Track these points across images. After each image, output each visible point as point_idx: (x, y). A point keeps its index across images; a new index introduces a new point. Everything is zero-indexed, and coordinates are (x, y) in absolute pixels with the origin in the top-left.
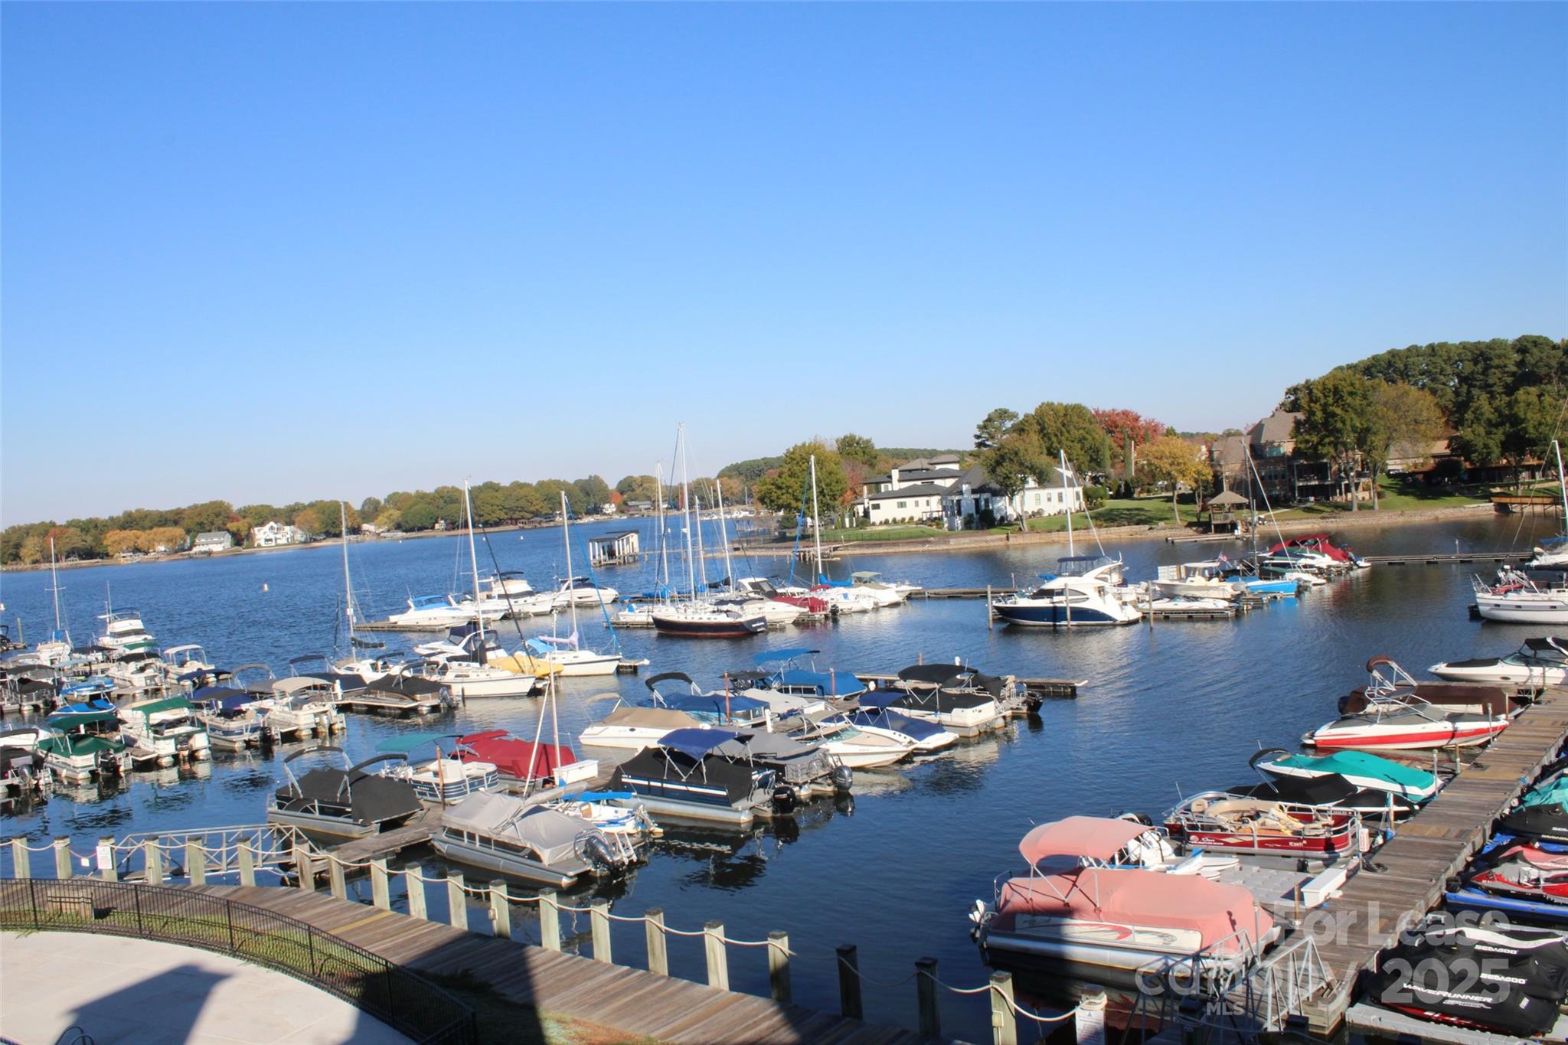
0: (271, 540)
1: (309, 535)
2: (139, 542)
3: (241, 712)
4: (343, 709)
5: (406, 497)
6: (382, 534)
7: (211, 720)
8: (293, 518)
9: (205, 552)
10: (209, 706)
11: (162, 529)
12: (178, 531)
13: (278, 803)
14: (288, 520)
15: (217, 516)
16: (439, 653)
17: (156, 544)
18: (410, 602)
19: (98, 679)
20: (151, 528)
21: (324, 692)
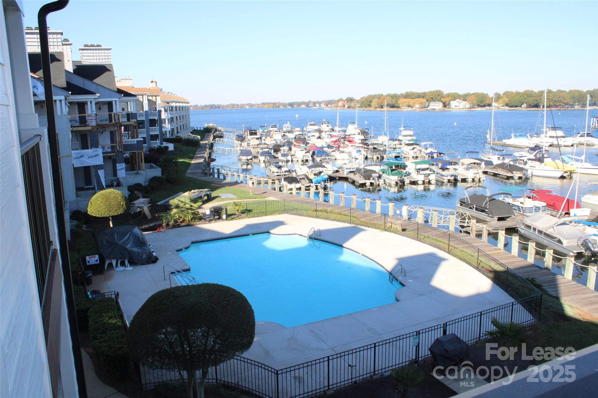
0: (457, 106)
1: (472, 105)
2: (410, 103)
3: (447, 169)
4: (485, 173)
5: (512, 93)
6: (500, 108)
7: (437, 170)
8: (466, 99)
9: (433, 109)
10: (437, 165)
11: (418, 99)
12: (424, 100)
13: (460, 204)
14: (464, 99)
15: (438, 96)
16: (525, 156)
17: (416, 105)
18: (512, 135)
19: (398, 151)
20: (415, 98)
21: (478, 166)
